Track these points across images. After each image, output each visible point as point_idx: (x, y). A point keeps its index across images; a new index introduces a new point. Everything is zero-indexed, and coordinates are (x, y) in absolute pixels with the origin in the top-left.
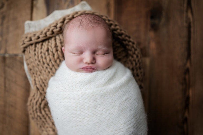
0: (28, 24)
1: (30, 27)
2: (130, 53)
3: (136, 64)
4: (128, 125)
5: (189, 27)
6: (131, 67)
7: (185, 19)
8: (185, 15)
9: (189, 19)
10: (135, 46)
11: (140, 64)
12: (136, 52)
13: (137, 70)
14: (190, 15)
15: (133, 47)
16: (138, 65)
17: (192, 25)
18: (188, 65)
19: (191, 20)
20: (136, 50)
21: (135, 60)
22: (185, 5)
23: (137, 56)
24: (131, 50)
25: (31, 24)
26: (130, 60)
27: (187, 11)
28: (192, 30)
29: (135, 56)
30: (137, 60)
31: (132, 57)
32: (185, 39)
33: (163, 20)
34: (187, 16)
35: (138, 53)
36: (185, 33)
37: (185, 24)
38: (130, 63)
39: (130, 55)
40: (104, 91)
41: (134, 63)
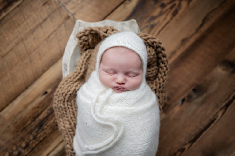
0: (79, 22)
1: (80, 26)
2: (159, 75)
3: (160, 87)
4: (146, 143)
5: (212, 122)
6: (154, 88)
7: (214, 113)
8: (217, 111)
9: (217, 116)
10: (166, 72)
11: (163, 88)
12: (164, 77)
13: (159, 93)
14: (220, 114)
15: (165, 72)
16: (161, 89)
17: (216, 121)
18: (187, 147)
19: (218, 118)
20: (165, 75)
21: (160, 84)
22: (224, 104)
23: (163, 81)
24: (161, 73)
25: (81, 23)
26: (156, 82)
27: (221, 109)
28: (212, 125)
29: (162, 80)
30: (162, 84)
31: (159, 80)
32: (202, 127)
33: (200, 100)
34: (217, 113)
35: (166, 79)
36: (206, 123)
37: (211, 117)
38: (155, 84)
39: (158, 77)
40: (134, 111)
41: (158, 85)
